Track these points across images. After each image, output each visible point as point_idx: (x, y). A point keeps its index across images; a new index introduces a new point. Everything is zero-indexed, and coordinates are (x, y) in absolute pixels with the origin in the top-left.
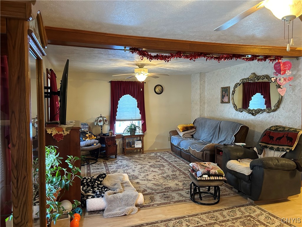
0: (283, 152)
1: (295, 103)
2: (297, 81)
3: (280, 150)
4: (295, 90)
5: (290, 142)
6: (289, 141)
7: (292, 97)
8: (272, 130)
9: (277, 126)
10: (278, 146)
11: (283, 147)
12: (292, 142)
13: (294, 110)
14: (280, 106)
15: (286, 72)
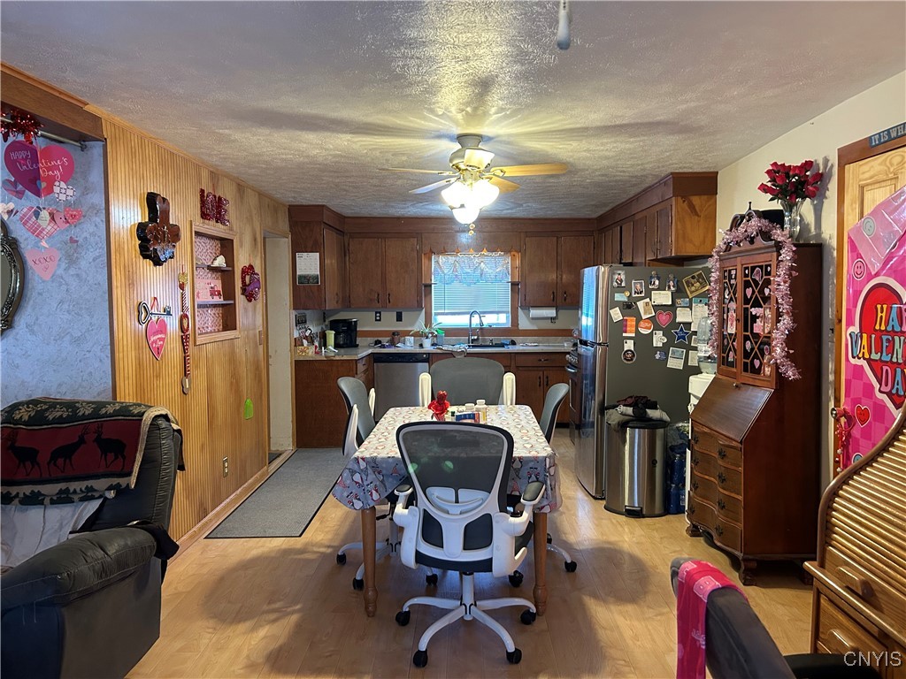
0: (86, 503)
1: (81, 309)
2: (85, 226)
3: (76, 498)
4: (77, 258)
5: (116, 458)
6: (111, 456)
7: (67, 284)
8: (17, 422)
9: (35, 402)
10: (62, 486)
11: (90, 483)
12: (124, 457)
13: (77, 334)
14: (16, 318)
15: (56, 190)
